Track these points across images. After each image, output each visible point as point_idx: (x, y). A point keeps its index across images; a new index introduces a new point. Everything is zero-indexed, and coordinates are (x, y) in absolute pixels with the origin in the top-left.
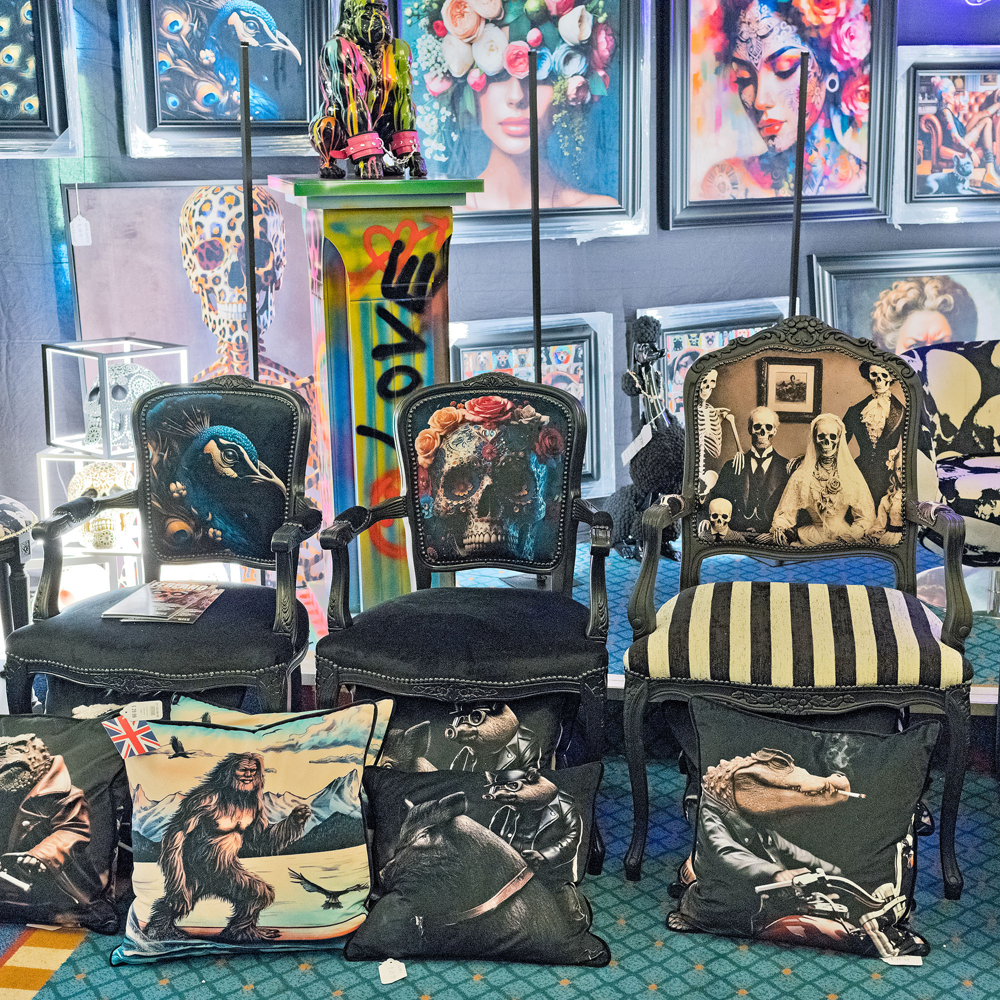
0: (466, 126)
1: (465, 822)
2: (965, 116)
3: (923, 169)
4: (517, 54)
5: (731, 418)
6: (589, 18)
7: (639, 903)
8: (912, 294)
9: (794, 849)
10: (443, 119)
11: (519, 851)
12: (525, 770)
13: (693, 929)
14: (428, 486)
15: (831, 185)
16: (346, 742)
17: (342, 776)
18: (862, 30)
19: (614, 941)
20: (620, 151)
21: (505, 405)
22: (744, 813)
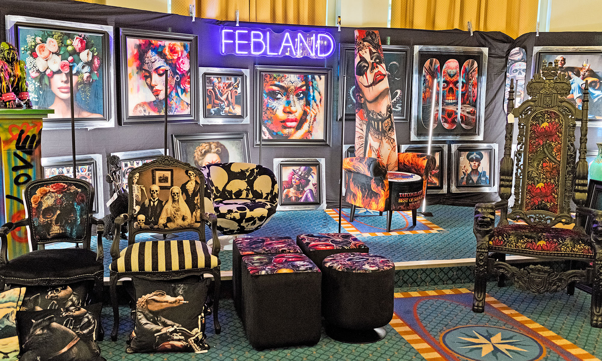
0: (45, 89)
1: (54, 325)
2: (222, 90)
3: (209, 107)
4: (65, 65)
5: (144, 189)
6: (91, 54)
7: (116, 347)
8: (207, 148)
9: (167, 321)
10: (37, 86)
11: (75, 332)
12: (75, 307)
13: (135, 351)
14: (36, 214)
15: (178, 111)
16: (10, 301)
17: (8, 313)
18: (187, 61)
19: (108, 359)
20: (103, 99)
21: (65, 186)
22: (151, 312)
